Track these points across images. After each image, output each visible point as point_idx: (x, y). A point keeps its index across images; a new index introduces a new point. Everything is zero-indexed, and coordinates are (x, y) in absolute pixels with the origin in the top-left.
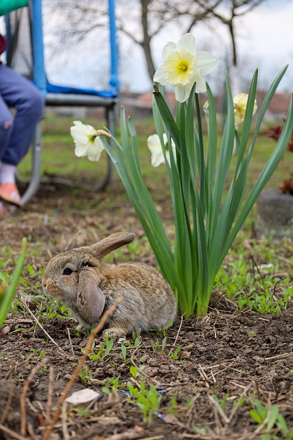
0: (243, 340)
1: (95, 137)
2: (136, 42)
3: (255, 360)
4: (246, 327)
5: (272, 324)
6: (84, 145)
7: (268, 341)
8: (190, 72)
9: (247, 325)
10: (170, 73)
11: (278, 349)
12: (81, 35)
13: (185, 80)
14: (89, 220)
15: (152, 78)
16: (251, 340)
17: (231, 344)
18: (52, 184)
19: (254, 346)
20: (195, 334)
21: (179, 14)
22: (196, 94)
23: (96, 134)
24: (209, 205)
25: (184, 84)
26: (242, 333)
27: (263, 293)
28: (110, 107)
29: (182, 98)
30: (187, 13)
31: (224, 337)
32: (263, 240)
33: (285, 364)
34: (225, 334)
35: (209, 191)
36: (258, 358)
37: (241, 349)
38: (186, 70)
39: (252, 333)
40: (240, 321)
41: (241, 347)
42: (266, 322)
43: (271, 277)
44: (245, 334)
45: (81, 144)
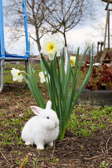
0: (79, 150)
1: (20, 73)
2: (35, 40)
3: (85, 159)
4: (79, 144)
5: (89, 142)
6: (16, 77)
7: (89, 150)
8: (54, 49)
9: (80, 143)
10: (46, 49)
11: (93, 154)
12: (18, 38)
13: (52, 52)
14: (21, 100)
15: (40, 52)
16: (82, 150)
17: (74, 152)
18: (8, 87)
19: (83, 152)
20: (60, 148)
21: (48, 31)
22: (57, 57)
23: (20, 72)
24: (63, 98)
25: (52, 53)
26: (78, 147)
27: (83, 128)
28: (27, 61)
29: (51, 59)
30: (50, 31)
31: (72, 149)
32: (80, 105)
33: (97, 161)
34: (72, 148)
35: (63, 92)
36: (85, 158)
37: (79, 154)
38: (52, 48)
39: (82, 147)
40: (77, 141)
41: (78, 153)
42: (87, 141)
43: (85, 120)
44: (79, 147)
45: (15, 76)
